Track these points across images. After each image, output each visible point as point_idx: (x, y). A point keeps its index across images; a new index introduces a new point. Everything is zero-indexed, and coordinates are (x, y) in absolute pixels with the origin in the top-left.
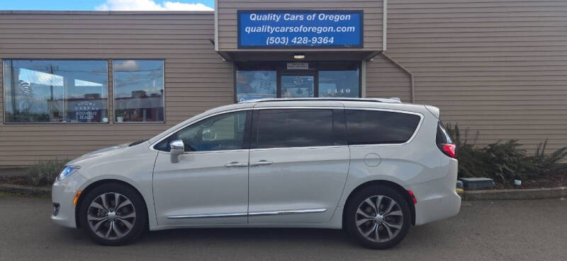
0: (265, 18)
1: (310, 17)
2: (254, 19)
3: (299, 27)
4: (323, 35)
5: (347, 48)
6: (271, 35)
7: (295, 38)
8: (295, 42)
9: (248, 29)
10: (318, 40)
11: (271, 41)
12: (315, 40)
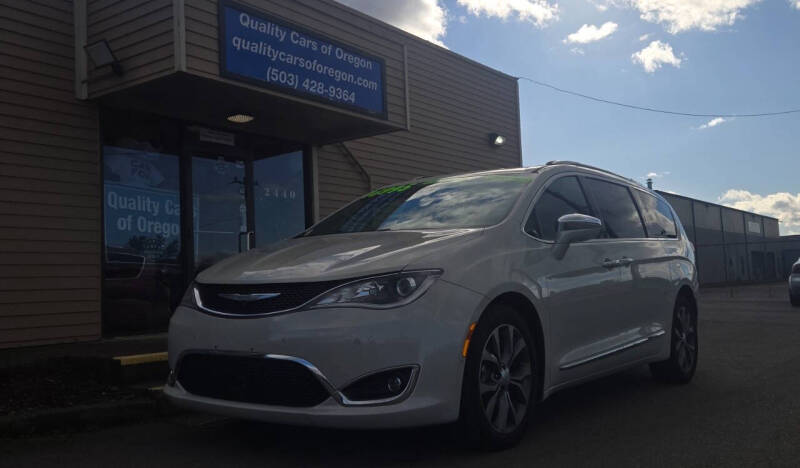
0: (265, 28)
1: (327, 50)
2: (246, 24)
3: (312, 61)
4: (343, 85)
5: (372, 116)
6: (274, 65)
7: (307, 81)
8: (307, 87)
9: (237, 42)
10: (337, 92)
11: (273, 75)
12: (332, 92)
